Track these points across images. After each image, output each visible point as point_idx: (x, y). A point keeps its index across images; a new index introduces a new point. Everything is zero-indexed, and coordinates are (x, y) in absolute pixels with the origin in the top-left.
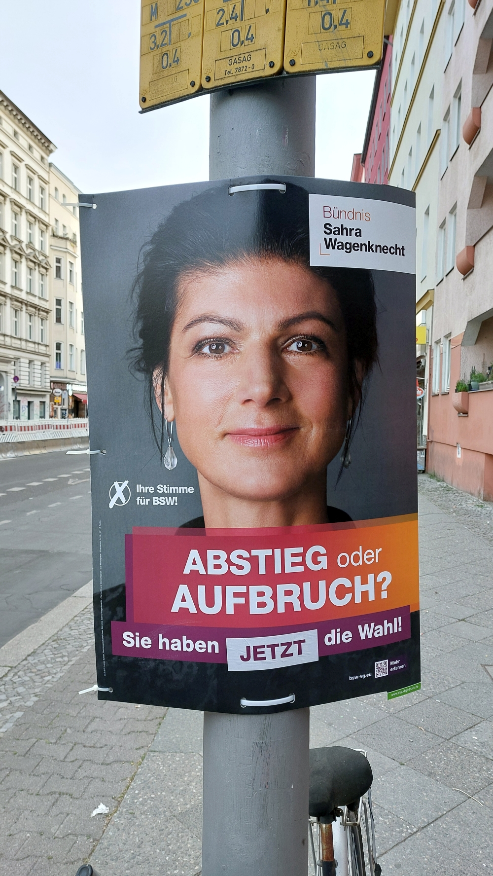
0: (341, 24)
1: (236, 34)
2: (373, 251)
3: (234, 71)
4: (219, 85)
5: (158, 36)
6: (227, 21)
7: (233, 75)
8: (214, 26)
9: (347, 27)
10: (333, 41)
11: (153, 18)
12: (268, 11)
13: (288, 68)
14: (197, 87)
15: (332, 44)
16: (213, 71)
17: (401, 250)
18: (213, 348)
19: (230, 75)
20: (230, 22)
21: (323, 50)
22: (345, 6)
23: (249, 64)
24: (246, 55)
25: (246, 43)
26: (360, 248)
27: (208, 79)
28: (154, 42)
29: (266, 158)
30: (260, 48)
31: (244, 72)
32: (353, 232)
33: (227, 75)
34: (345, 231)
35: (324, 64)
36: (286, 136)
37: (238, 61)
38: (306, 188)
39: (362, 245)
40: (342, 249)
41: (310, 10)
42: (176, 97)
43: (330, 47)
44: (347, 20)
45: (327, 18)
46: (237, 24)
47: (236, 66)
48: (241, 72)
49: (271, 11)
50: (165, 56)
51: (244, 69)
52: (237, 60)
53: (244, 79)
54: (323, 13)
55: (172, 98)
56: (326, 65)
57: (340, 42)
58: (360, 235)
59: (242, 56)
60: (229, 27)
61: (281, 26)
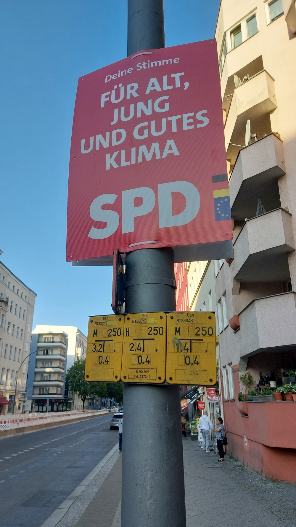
0: (195, 363)
1: (140, 358)
3: (139, 376)
4: (131, 382)
5: (97, 346)
6: (135, 350)
7: (139, 378)
8: (129, 351)
9: (198, 365)
10: (191, 371)
11: (95, 336)
12: (157, 350)
13: (168, 380)
14: (118, 379)
16: (128, 374)
19: (137, 378)
20: (137, 350)
21: (186, 375)
22: (196, 355)
23: (148, 375)
24: (146, 370)
25: (146, 363)
27: (125, 377)
28: (95, 348)
29: (157, 422)
30: (153, 368)
31: (145, 378)
33: (135, 378)
35: (187, 382)
36: (167, 409)
37: (141, 372)
41: (179, 354)
42: (107, 381)
43: (190, 373)
44: (198, 362)
45: (188, 359)
46: (141, 353)
47: (140, 374)
48: (143, 378)
50: (101, 357)
51: (145, 377)
53: (145, 382)
54: (186, 356)
55: (104, 381)
56: (189, 382)
57: (195, 371)
59: (144, 370)
60: (136, 353)
61: (164, 360)
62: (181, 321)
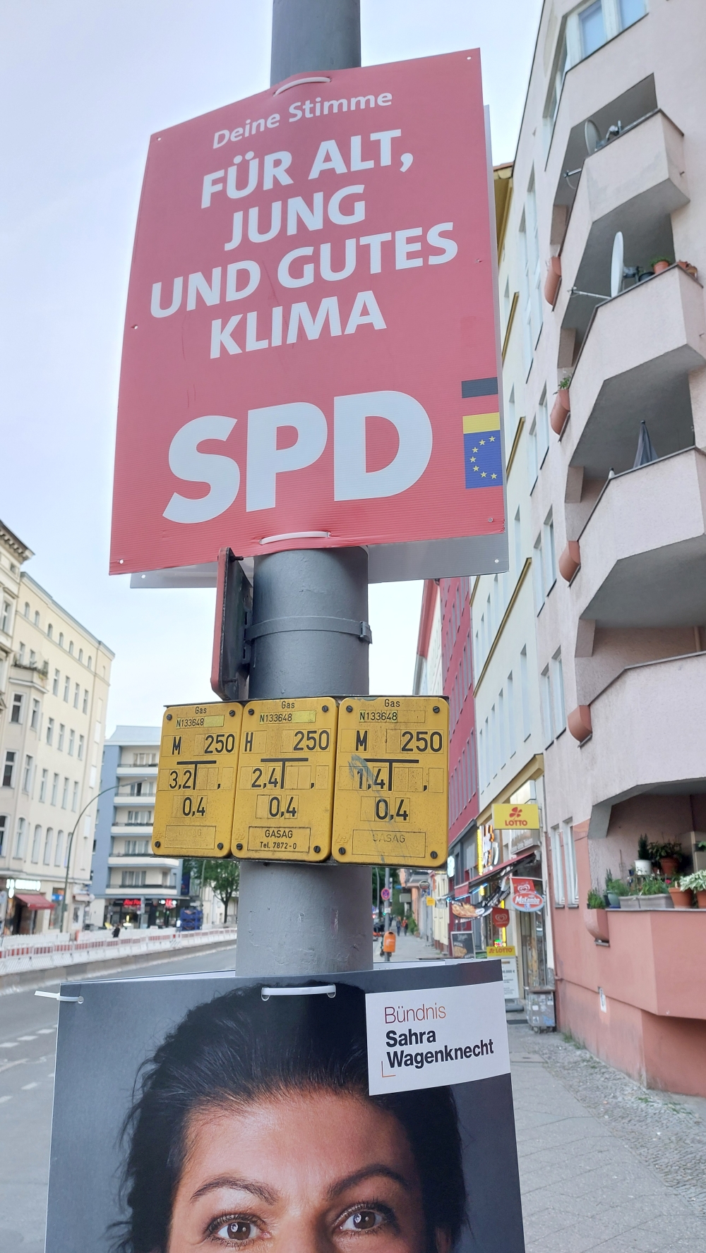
0: (398, 815)
1: (275, 802)
2: (452, 1059)
3: (271, 845)
4: (252, 857)
5: (181, 774)
6: (265, 785)
7: (270, 849)
8: (249, 786)
9: (405, 819)
10: (389, 833)
11: (176, 752)
12: (313, 785)
13: (336, 855)
14: (224, 852)
15: (389, 836)
16: (246, 839)
17: (489, 1046)
18: (234, 1231)
19: (266, 849)
20: (268, 785)
21: (378, 842)
22: (402, 795)
23: (290, 842)
24: (287, 830)
25: (287, 815)
26: (434, 1059)
27: (240, 847)
28: (175, 780)
29: (311, 951)
30: (303, 826)
31: (283, 849)
32: (425, 1037)
33: (263, 848)
34: (414, 1037)
35: (380, 858)
36: (336, 920)
37: (276, 835)
38: (362, 987)
39: (437, 1053)
40: (412, 1064)
41: (362, 793)
42: (199, 855)
43: (386, 839)
44: (405, 812)
45: (382, 805)
46: (277, 791)
47: (273, 839)
48: (280, 849)
49: (316, 786)
50: (188, 801)
51: (284, 845)
52: (276, 832)
53: (284, 858)
54: (378, 799)
55: (193, 854)
56: (383, 859)
57: (398, 834)
58: (434, 1040)
59: (282, 830)
60: (266, 791)
61: (329, 807)
62: (371, 716)
